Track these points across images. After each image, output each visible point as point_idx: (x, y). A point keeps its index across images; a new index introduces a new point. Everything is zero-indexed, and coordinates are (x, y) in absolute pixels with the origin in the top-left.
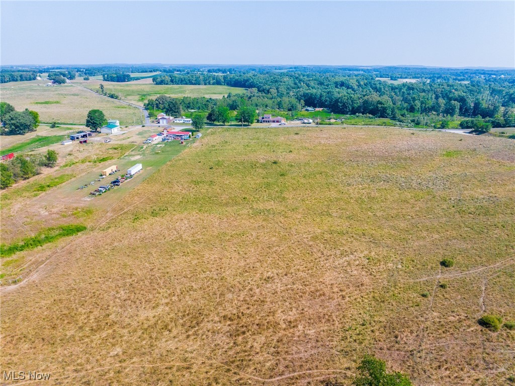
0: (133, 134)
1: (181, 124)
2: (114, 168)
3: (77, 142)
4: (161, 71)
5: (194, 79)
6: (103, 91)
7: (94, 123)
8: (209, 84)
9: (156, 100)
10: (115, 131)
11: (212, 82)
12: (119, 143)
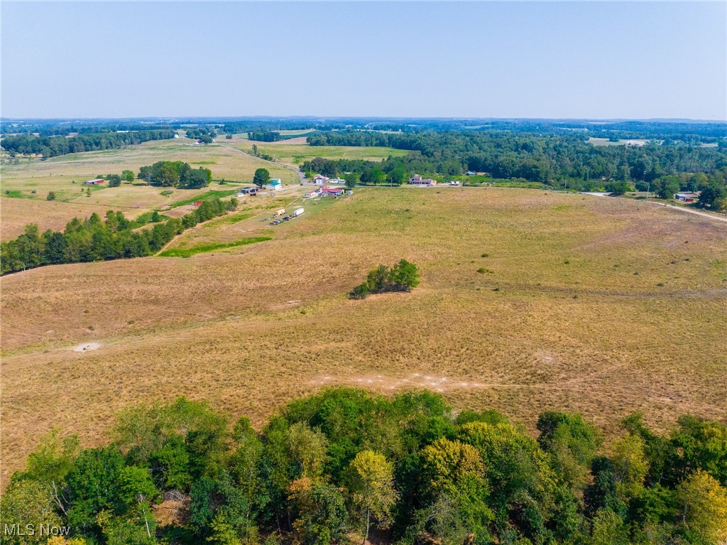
0: (294, 190)
1: (336, 183)
2: (283, 211)
3: (247, 195)
4: (315, 128)
5: (354, 140)
6: (255, 152)
7: (261, 180)
8: (371, 145)
9: (312, 162)
10: (278, 187)
12: (283, 196)
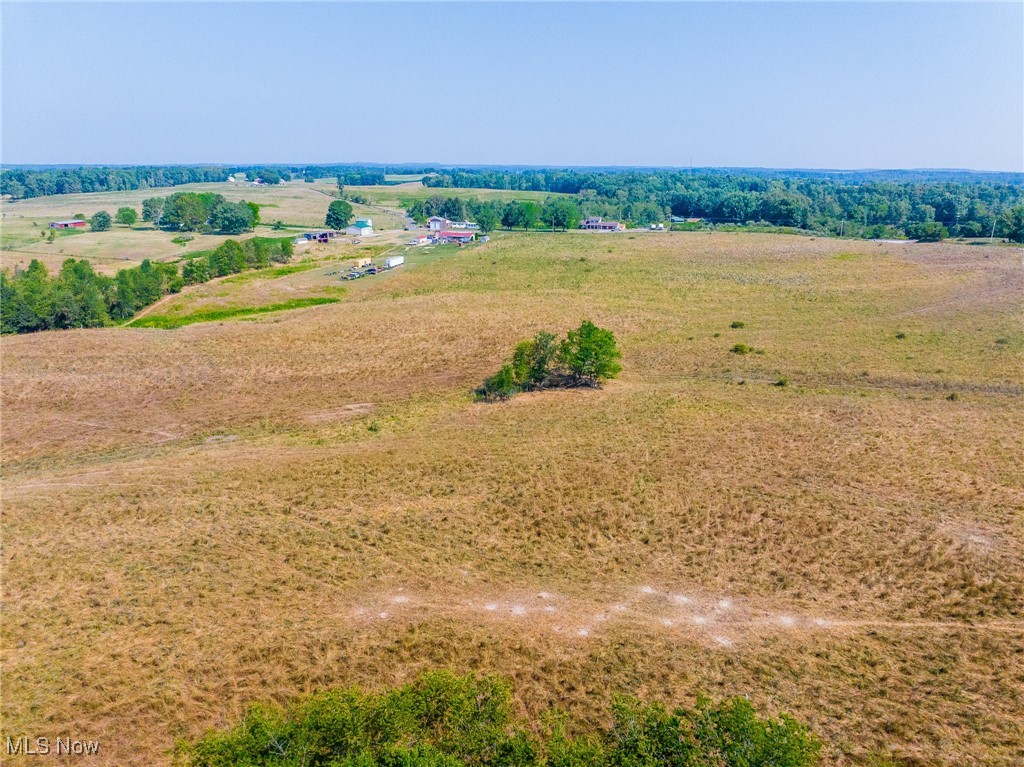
0: (393, 236)
3: (313, 241)
4: (438, 172)
6: (341, 193)
9: (427, 202)
10: (366, 232)
11: (524, 185)
12: (373, 244)
